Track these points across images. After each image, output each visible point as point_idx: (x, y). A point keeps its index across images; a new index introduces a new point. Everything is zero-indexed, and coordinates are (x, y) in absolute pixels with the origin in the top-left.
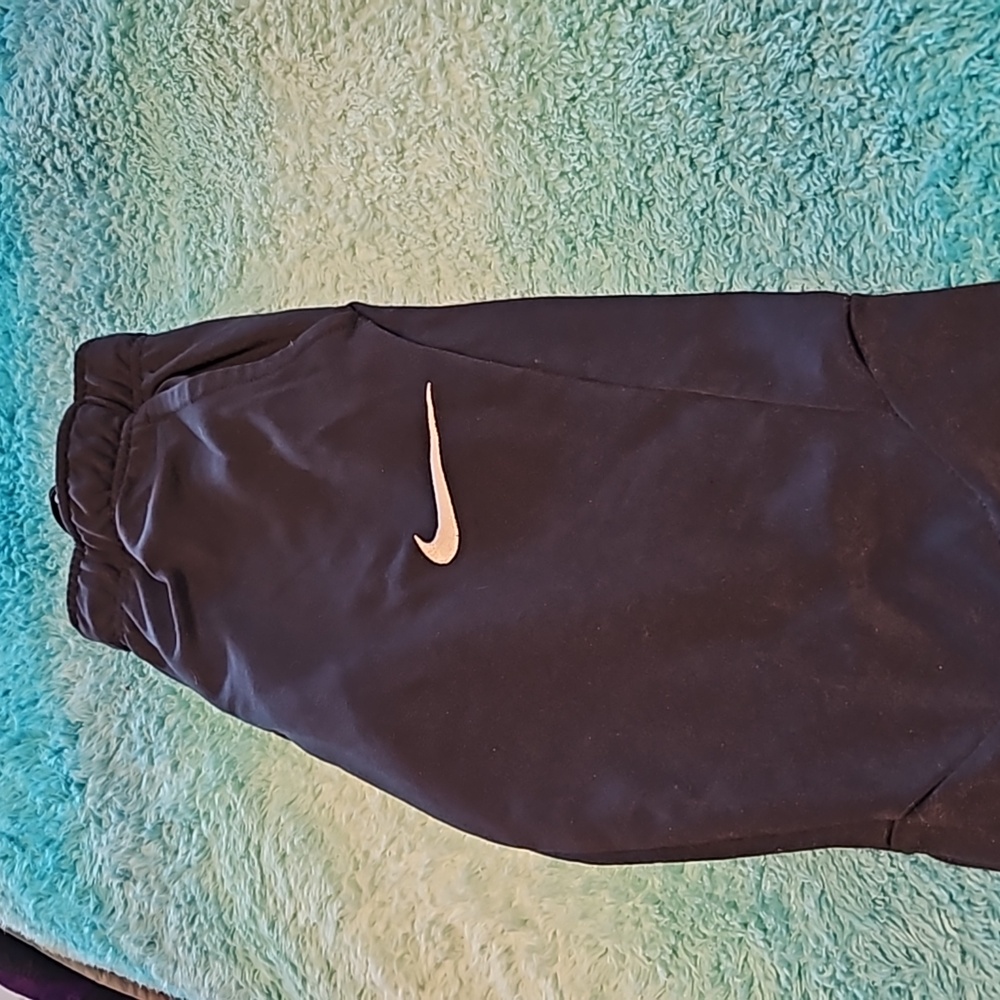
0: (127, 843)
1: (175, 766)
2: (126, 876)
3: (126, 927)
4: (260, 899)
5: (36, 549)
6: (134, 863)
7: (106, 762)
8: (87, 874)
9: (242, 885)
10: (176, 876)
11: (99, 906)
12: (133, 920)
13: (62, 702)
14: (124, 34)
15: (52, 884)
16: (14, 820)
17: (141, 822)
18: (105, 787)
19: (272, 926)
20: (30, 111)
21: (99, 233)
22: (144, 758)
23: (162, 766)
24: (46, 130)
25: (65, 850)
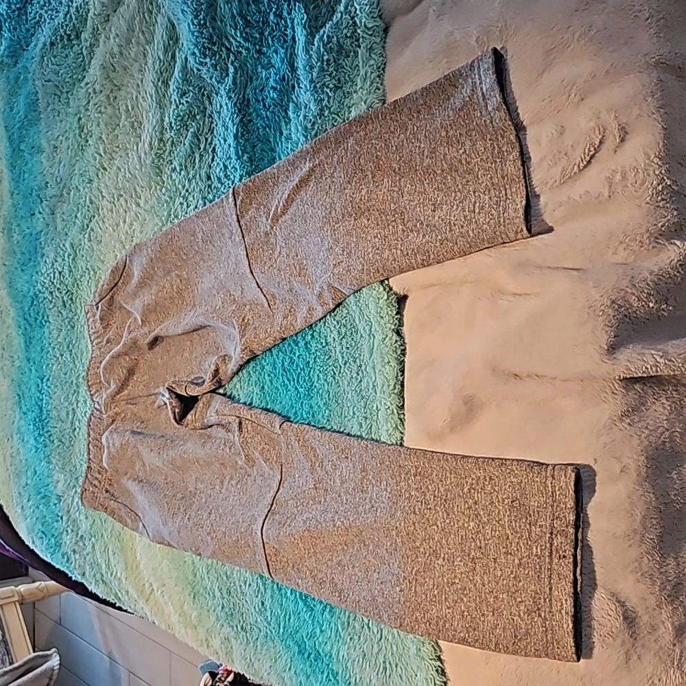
0: (74, 541)
1: (87, 518)
2: (74, 551)
3: (75, 568)
4: (108, 566)
5: (47, 432)
6: (76, 548)
7: (68, 512)
8: (64, 549)
9: (103, 561)
10: (88, 555)
11: (68, 560)
12: (77, 566)
13: (56, 487)
14: (73, 259)
15: (55, 550)
16: (43, 525)
17: (78, 534)
18: (68, 520)
19: (111, 575)
20: (48, 275)
21: (69, 322)
22: (78, 513)
23: (82, 517)
24: (53, 283)
25: (57, 539)
